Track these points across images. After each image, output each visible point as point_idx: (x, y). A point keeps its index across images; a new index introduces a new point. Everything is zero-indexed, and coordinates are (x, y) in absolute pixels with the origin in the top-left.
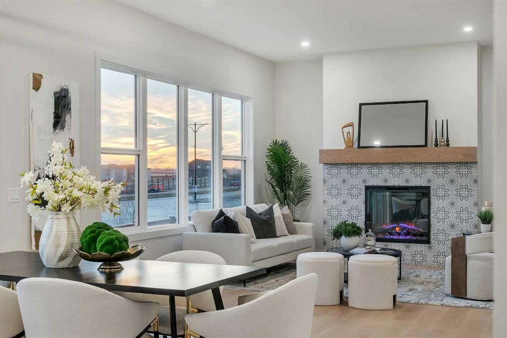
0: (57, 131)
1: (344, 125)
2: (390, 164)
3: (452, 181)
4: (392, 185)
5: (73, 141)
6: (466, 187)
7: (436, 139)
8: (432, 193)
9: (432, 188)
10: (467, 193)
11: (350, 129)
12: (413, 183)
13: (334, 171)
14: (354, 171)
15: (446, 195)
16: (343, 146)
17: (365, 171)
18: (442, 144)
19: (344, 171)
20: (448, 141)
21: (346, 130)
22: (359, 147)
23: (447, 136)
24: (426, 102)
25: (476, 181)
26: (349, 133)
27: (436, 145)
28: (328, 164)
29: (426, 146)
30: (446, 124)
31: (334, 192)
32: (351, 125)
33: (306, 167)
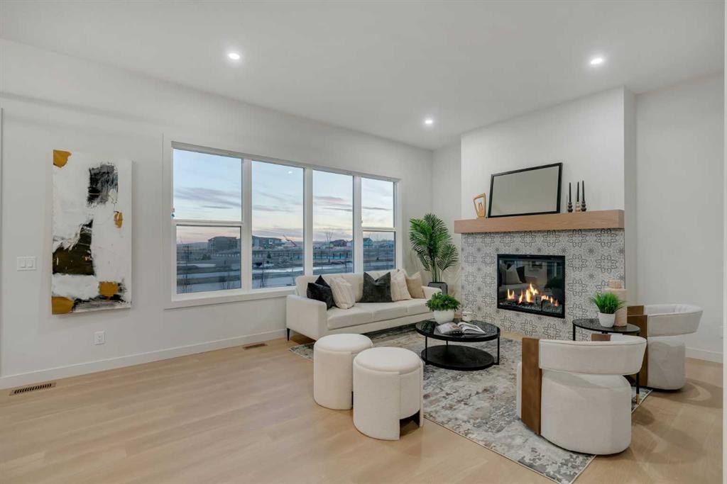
0: (95, 204)
1: (475, 197)
2: (521, 232)
3: (591, 251)
4: (524, 254)
5: (121, 214)
6: (609, 258)
7: (570, 203)
8: (567, 263)
9: (566, 258)
10: (610, 264)
11: (482, 200)
12: (545, 252)
13: (470, 240)
14: (488, 240)
15: (583, 267)
16: (475, 217)
17: (497, 239)
18: (578, 209)
19: (479, 240)
20: (584, 206)
21: (478, 201)
22: (490, 216)
23: (584, 200)
24: (560, 165)
25: (622, 251)
26: (481, 203)
27: (570, 211)
28: (466, 234)
29: (558, 211)
30: (582, 188)
31: (471, 259)
32: (484, 196)
33: (450, 236)
